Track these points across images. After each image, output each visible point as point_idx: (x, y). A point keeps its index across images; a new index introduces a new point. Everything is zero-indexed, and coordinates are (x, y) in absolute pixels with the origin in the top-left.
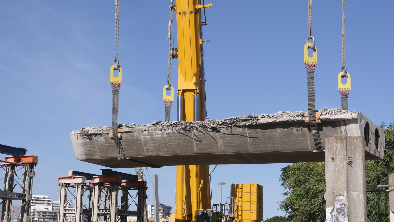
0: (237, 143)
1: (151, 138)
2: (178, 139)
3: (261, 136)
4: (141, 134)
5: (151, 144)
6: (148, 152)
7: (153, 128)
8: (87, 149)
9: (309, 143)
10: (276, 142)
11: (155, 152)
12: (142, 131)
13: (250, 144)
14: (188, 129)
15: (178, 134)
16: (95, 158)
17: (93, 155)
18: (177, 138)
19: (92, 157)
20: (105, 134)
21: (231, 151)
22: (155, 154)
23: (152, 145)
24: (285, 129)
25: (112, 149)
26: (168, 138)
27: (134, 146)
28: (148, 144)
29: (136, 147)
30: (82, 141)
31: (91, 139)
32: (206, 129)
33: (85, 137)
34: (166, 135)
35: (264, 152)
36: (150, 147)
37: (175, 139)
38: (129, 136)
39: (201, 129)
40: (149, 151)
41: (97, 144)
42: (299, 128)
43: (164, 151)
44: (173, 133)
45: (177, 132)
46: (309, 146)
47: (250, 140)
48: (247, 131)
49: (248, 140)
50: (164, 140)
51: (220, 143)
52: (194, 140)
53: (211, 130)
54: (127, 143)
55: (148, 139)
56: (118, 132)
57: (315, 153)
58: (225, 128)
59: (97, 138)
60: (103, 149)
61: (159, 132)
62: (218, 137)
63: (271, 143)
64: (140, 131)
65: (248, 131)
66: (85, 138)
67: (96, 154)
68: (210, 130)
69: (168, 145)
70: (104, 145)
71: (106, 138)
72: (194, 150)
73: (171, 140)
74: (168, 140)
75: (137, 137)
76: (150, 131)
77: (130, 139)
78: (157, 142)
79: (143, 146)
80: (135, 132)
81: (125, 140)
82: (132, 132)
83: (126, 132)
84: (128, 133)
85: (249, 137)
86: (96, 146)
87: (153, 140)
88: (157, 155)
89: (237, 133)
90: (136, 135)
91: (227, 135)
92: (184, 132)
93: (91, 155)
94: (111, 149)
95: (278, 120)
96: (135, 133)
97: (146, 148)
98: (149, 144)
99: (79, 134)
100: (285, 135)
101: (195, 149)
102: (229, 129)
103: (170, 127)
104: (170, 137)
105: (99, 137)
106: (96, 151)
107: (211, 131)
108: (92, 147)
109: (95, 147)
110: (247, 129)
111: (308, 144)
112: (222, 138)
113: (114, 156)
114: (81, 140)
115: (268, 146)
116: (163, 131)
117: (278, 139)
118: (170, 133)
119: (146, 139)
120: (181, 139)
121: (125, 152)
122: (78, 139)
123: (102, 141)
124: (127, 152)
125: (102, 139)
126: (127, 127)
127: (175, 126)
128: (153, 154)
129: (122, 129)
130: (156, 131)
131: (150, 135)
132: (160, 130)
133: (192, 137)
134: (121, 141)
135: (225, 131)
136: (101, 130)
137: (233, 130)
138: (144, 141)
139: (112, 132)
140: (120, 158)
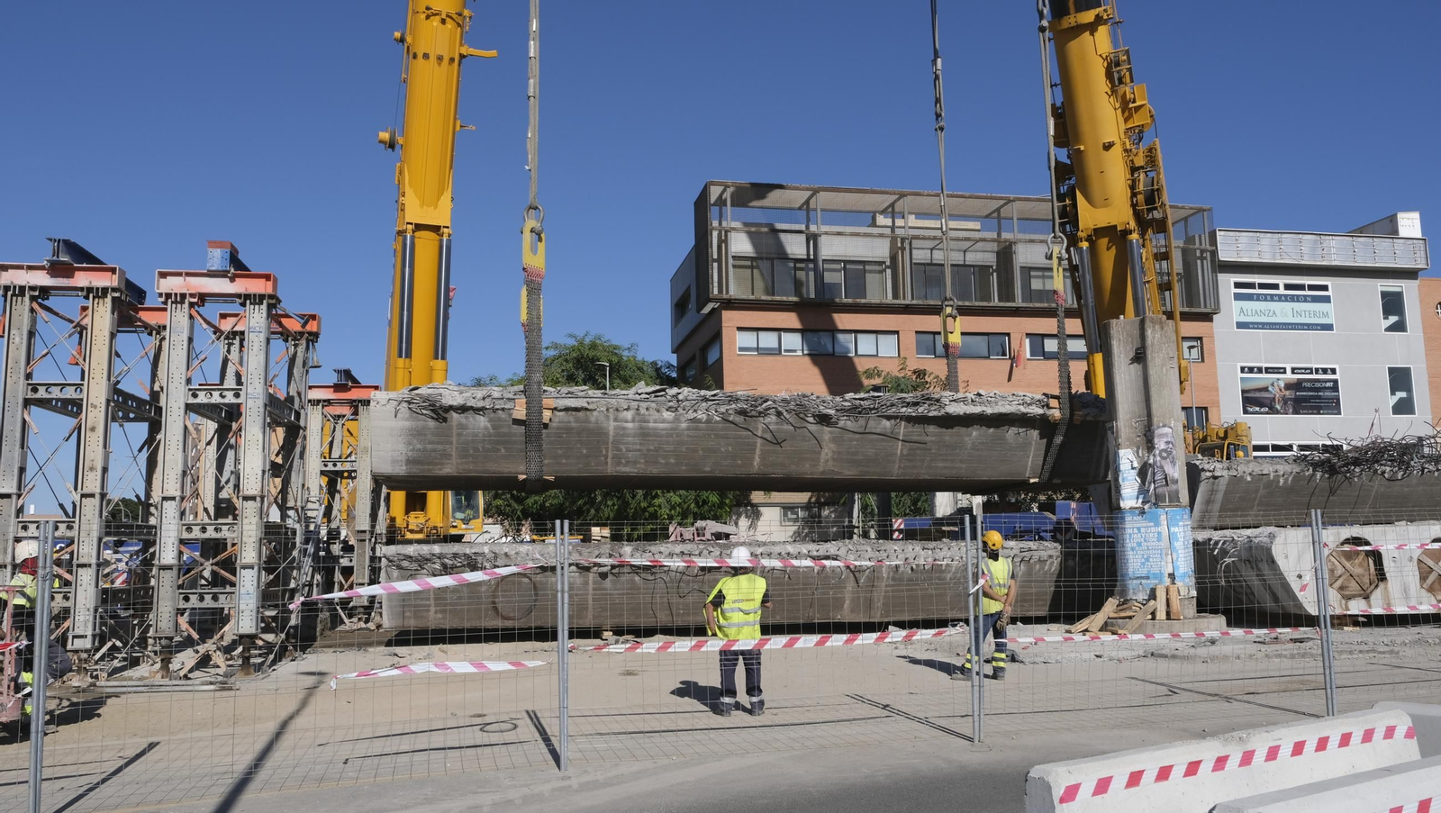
0: (870, 453)
1: (641, 428)
3: (931, 441)
4: (612, 417)
5: (636, 444)
6: (619, 464)
7: (654, 405)
8: (419, 446)
9: (1030, 463)
10: (961, 458)
11: (638, 466)
12: (617, 410)
13: (900, 460)
14: (754, 413)
15: (720, 425)
16: (441, 473)
17: (436, 464)
18: (715, 435)
19: (429, 470)
20: (498, 409)
21: (847, 473)
22: (636, 471)
23: (638, 447)
24: (992, 430)
25: (506, 452)
26: (690, 433)
27: (579, 446)
28: (624, 443)
29: (587, 448)
30: (407, 424)
31: (445, 420)
32: (802, 415)
33: (424, 412)
34: (684, 425)
35: (927, 477)
36: (630, 451)
37: (709, 435)
38: (572, 419)
39: (788, 417)
40: (623, 461)
41: (459, 435)
42: (1021, 430)
43: (667, 464)
44: (709, 421)
45: (718, 419)
46: (1027, 469)
47: (901, 450)
48: (902, 428)
49: (898, 446)
50: (677, 436)
51: (827, 452)
52: (759, 441)
53: (815, 419)
54: (560, 437)
55: (628, 432)
56: (544, 406)
57: (1034, 483)
58: (851, 418)
59: (466, 418)
60: (476, 449)
61: (668, 415)
62: (827, 437)
63: (949, 458)
64: (610, 410)
65: (905, 428)
66: (425, 415)
67: (448, 464)
68: (811, 420)
69: (683, 450)
70: (484, 440)
71: (494, 421)
72: (752, 464)
73: (696, 437)
74: (689, 436)
75: (597, 423)
76: (643, 412)
77: (573, 428)
78: (655, 440)
79: (608, 448)
80: (595, 410)
81: (558, 428)
82: (587, 409)
83: (567, 409)
84: (574, 413)
85: (903, 441)
86: (454, 440)
87: (644, 434)
88: (643, 472)
89: (878, 431)
90: (596, 418)
91: (851, 435)
92: (739, 419)
93: (429, 464)
94: (503, 451)
95: (989, 411)
96: (595, 413)
97: (616, 454)
98: (628, 444)
99: (405, 405)
100: (986, 443)
101: (757, 461)
102: (862, 422)
103: (704, 404)
104: (696, 429)
105: (473, 417)
106: (451, 455)
107: (815, 422)
108: (438, 443)
109: (452, 443)
110: (903, 423)
111: (1027, 465)
112: (834, 440)
113: (506, 470)
114: (407, 420)
115: (940, 465)
116: (680, 414)
117: (966, 452)
118: (699, 421)
119: (621, 432)
120: (725, 437)
121: (546, 462)
122: (396, 417)
123: (479, 428)
124: (550, 461)
125: (482, 422)
126: (570, 395)
127: (718, 404)
128: (632, 470)
129: (558, 400)
130: (658, 411)
131: (640, 421)
132: (674, 410)
133: (759, 434)
134: (544, 431)
135: (850, 424)
136: (484, 399)
137: (871, 423)
138: (617, 435)
139: (525, 406)
140: (525, 477)
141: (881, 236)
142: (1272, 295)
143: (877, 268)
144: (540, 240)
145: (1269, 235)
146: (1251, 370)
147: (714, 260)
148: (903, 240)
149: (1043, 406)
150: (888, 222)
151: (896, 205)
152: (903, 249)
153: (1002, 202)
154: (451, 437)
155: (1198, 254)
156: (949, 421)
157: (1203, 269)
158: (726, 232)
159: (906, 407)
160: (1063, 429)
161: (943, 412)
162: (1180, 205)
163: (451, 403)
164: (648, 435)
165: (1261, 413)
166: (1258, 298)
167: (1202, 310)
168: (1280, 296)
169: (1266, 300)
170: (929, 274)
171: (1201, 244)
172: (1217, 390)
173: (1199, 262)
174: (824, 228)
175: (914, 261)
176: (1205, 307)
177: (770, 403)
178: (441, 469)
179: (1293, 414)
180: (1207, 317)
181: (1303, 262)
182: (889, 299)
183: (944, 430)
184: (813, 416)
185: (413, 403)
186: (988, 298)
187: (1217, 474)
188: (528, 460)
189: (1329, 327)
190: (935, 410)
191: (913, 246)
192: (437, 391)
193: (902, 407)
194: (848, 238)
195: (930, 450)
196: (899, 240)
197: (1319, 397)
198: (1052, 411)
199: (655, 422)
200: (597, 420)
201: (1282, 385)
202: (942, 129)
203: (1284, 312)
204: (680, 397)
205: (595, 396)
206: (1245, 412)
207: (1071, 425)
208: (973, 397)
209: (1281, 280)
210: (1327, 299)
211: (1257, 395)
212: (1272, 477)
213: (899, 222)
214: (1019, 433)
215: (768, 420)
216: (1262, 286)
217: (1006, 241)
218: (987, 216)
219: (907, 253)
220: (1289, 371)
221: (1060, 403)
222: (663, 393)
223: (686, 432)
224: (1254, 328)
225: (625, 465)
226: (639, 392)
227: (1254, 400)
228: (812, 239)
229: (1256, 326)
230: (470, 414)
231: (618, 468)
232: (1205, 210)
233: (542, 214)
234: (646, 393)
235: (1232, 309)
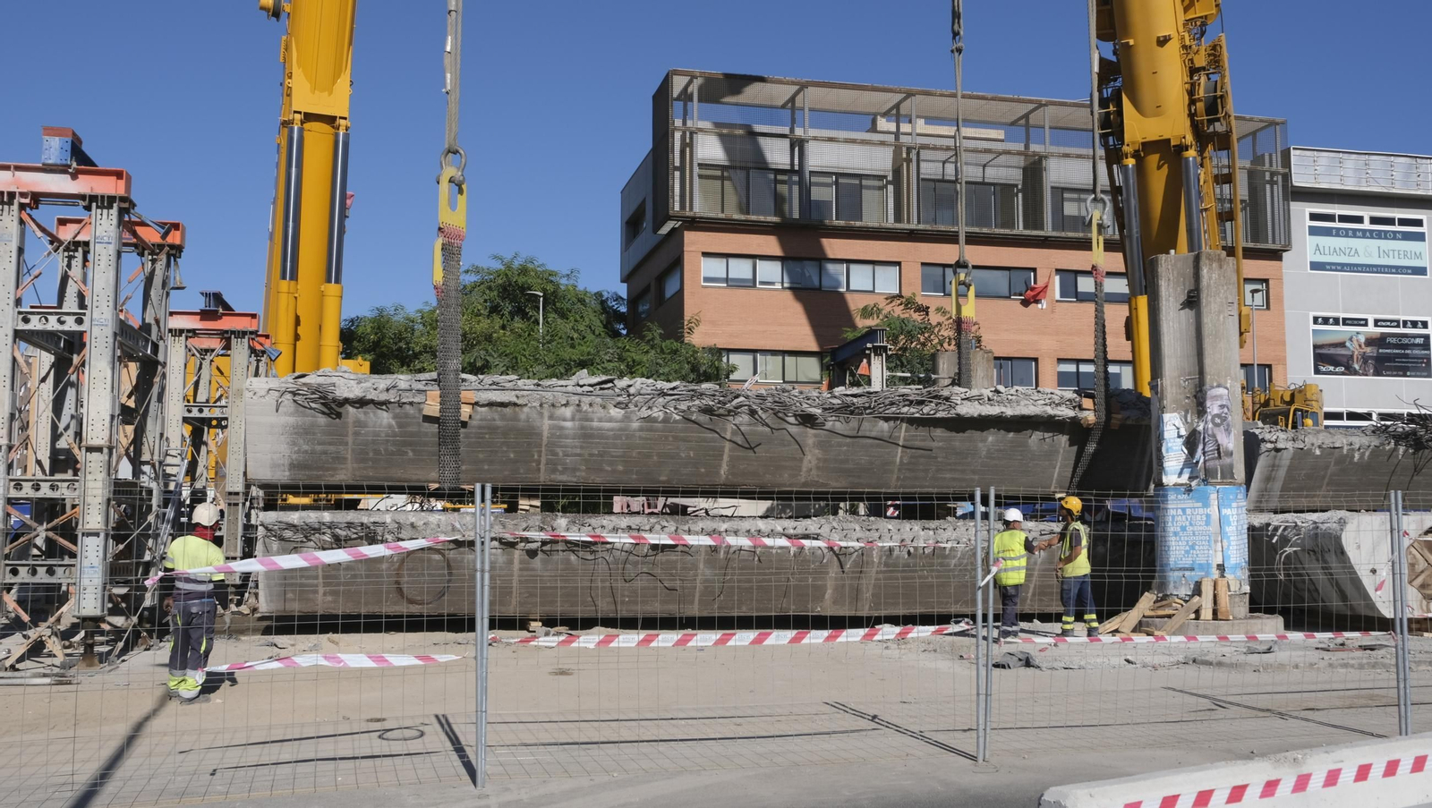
0: (863, 461)
1: (582, 428)
2: (676, 438)
3: (939, 448)
4: (546, 414)
5: (576, 447)
6: (554, 471)
7: (599, 400)
8: (306, 447)
9: (1056, 475)
10: (973, 468)
11: (578, 474)
12: (553, 405)
13: (899, 470)
14: (721, 411)
15: (680, 425)
16: (334, 479)
17: (328, 470)
18: (674, 437)
19: (318, 477)
20: (404, 403)
21: (834, 484)
22: (575, 480)
23: (578, 451)
24: (1011, 435)
25: (414, 455)
26: (643, 434)
27: (505, 449)
29: (514, 452)
30: (291, 420)
31: (339, 415)
32: (780, 415)
33: (313, 405)
34: (635, 425)
35: (931, 490)
36: (567, 455)
37: (666, 437)
38: (497, 417)
39: (764, 416)
40: (560, 468)
41: (356, 434)
42: (1047, 435)
43: (614, 471)
44: (666, 420)
45: (678, 418)
46: (1054, 481)
47: (901, 457)
48: (903, 431)
49: (896, 456)
50: (626, 439)
51: (811, 458)
52: (728, 445)
53: (796, 419)
54: (482, 438)
55: (567, 432)
56: (463, 401)
58: (841, 419)
59: (365, 413)
60: (377, 452)
61: (616, 413)
62: (810, 441)
63: (960, 468)
64: (545, 405)
65: (906, 431)
66: (314, 409)
67: (342, 469)
68: (792, 420)
69: (634, 455)
70: (387, 441)
71: (400, 418)
72: (718, 472)
73: (650, 439)
74: (640, 438)
75: (528, 421)
76: (585, 408)
77: (498, 428)
78: (599, 443)
79: (541, 451)
80: (526, 405)
81: (480, 427)
82: (515, 404)
83: (491, 404)
84: (499, 409)
85: (903, 446)
86: (350, 439)
87: (586, 435)
88: (582, 481)
89: (874, 434)
90: (527, 416)
91: (840, 439)
92: (704, 418)
93: (318, 468)
94: (411, 454)
95: (1009, 412)
96: (526, 409)
97: (551, 459)
98: (566, 447)
99: (289, 396)
100: (1005, 450)
101: (724, 471)
102: (854, 423)
103: (661, 400)
104: (650, 430)
105: (374, 413)
106: (346, 459)
107: (797, 422)
108: (330, 444)
109: (347, 444)
110: (904, 425)
111: (1053, 476)
112: (821, 445)
113: (414, 477)
114: (291, 415)
115: (948, 476)
116: (632, 412)
117: (980, 461)
118: (654, 420)
119: (559, 432)
120: (685, 440)
121: (463, 468)
122: (277, 411)
123: (380, 426)
124: (469, 467)
125: (385, 418)
126: (494, 387)
127: (678, 399)
128: (569, 479)
129: (480, 393)
130: (604, 407)
131: (580, 420)
132: (623, 406)
133: (728, 436)
134: (462, 430)
135: (839, 426)
136: (388, 390)
137: (866, 425)
138: (552, 435)
139: (439, 400)
140: (436, 486)
141: (882, 143)
142: (1355, 231)
143: (876, 183)
144: (461, 191)
145: (1354, 156)
146: (1326, 321)
147: (676, 168)
148: (909, 150)
149: (1074, 407)
150: (892, 127)
151: (902, 106)
152: (909, 161)
153: (1031, 106)
154: (347, 436)
155: (1268, 178)
156: (961, 424)
157: (1272, 195)
158: (691, 133)
159: (909, 406)
160: (1097, 435)
161: (953, 411)
162: (1248, 116)
163: (346, 395)
164: (591, 436)
165: (1336, 374)
166: (1338, 233)
167: (1270, 246)
168: (1364, 231)
169: (1347, 236)
170: (940, 193)
171: (1271, 165)
172: (1283, 343)
173: (1268, 187)
174: (812, 132)
175: (922, 176)
176: (1274, 242)
177: (742, 399)
178: (333, 476)
179: (1374, 375)
180: (1275, 255)
181: (1394, 191)
182: (890, 222)
183: (954, 434)
184: (795, 416)
185: (299, 394)
186: (1010, 223)
187: (1280, 445)
188: (441, 466)
189: (1421, 271)
190: (943, 410)
191: (922, 158)
192: (329, 380)
193: (904, 406)
194: (842, 146)
195: (936, 458)
196: (904, 149)
197: (1406, 356)
198: (1086, 413)
199: (600, 420)
200: (528, 418)
201: (1362, 339)
202: (959, 51)
203: (1368, 250)
204: (632, 390)
205: (526, 388)
206: (1317, 371)
207: (1106, 430)
208: (990, 395)
209: (1366, 212)
210: (1420, 237)
211: (1332, 351)
212: (1345, 452)
213: (905, 128)
214: (1044, 439)
215: (738, 420)
216: (1343, 219)
217: (1035, 154)
218: (1013, 124)
219: (913, 166)
220: (1371, 323)
221: (1094, 404)
222: (610, 385)
223: (638, 434)
224: (1331, 270)
225: (562, 473)
226: (581, 383)
227: (1328, 358)
228: (798, 145)
229: (1334, 267)
230: (370, 409)
231: (552, 476)
232: (1277, 124)
233: (463, 160)
234: (590, 385)
235: (1306, 246)
